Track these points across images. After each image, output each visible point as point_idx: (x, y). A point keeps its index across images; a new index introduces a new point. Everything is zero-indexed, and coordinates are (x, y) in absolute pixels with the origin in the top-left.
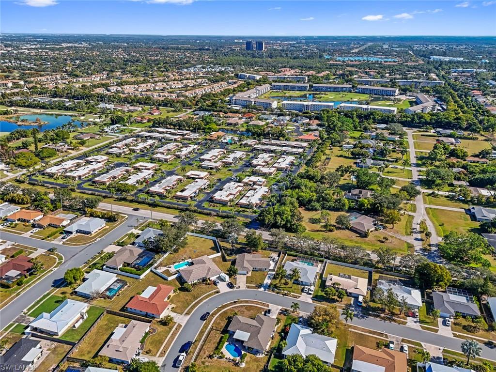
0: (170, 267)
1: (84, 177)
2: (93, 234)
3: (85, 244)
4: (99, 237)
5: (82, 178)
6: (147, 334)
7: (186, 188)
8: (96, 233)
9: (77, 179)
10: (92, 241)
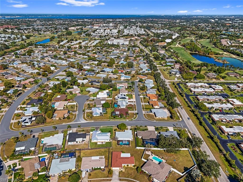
0: (152, 155)
1: (197, 93)
2: (157, 118)
3: (149, 119)
4: (156, 121)
5: (196, 93)
6: (100, 169)
7: (234, 127)
8: (159, 118)
9: (193, 92)
10: (151, 120)
